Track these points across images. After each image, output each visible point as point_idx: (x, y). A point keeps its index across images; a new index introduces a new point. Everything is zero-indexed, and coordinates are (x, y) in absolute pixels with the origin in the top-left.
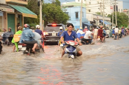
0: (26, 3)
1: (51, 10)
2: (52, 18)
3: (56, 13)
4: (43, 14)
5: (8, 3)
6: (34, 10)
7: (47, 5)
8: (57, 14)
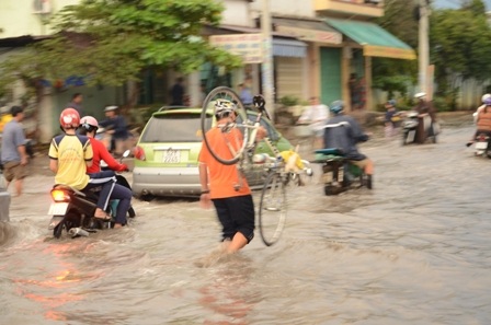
0: (377, 12)
1: (457, 31)
2: (460, 56)
3: (475, 41)
4: (432, 43)
5: (322, 13)
6: (403, 33)
7: (446, 14)
8: (476, 43)
